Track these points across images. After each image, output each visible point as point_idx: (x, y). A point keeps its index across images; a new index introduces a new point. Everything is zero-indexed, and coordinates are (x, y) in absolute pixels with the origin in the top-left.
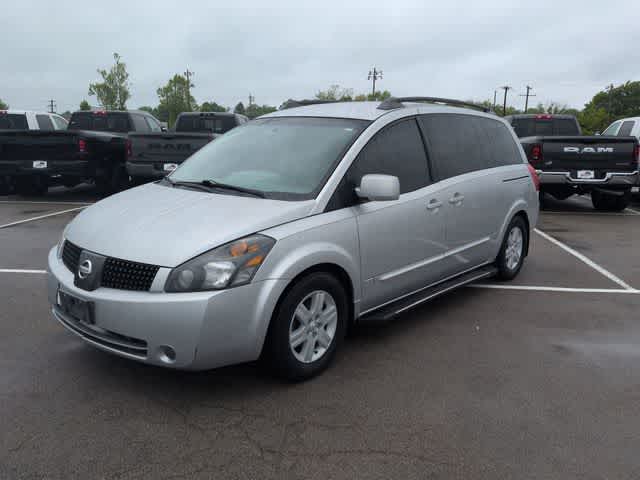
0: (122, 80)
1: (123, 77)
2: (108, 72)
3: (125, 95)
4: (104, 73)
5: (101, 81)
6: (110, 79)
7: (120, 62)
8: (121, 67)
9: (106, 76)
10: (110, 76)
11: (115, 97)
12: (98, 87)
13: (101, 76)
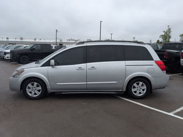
0: (169, 33)
1: (170, 32)
2: (166, 31)
3: (170, 37)
4: (164, 32)
5: (163, 34)
6: (166, 33)
7: (170, 28)
8: (169, 29)
9: (165, 32)
10: (166, 32)
11: (167, 38)
12: (162, 35)
13: (163, 32)
